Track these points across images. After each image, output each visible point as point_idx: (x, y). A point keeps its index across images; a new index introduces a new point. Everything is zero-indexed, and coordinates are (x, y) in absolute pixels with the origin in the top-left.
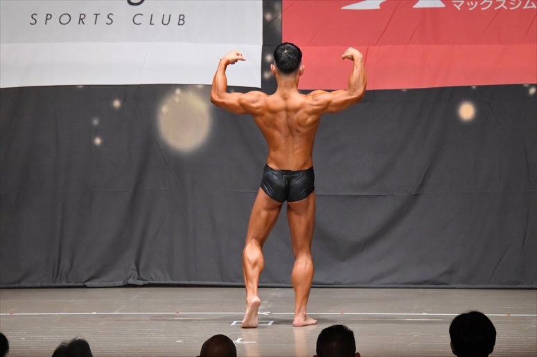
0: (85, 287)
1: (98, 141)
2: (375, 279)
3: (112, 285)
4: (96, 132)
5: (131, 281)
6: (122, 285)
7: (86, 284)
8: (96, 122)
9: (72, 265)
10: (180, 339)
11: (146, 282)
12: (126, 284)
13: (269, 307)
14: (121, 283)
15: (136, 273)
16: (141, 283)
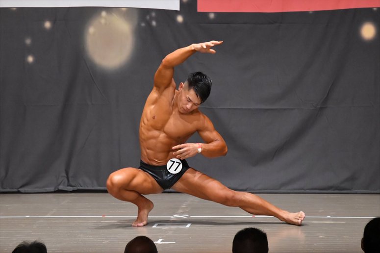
0: (19, 192)
1: (30, 59)
2: (284, 185)
3: (44, 191)
4: (29, 51)
5: (61, 187)
6: (53, 191)
7: (21, 190)
8: (28, 41)
9: (7, 173)
10: (106, 240)
11: (75, 188)
12: (57, 190)
13: (187, 210)
14: (52, 189)
15: (66, 179)
16: (70, 189)
